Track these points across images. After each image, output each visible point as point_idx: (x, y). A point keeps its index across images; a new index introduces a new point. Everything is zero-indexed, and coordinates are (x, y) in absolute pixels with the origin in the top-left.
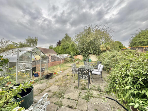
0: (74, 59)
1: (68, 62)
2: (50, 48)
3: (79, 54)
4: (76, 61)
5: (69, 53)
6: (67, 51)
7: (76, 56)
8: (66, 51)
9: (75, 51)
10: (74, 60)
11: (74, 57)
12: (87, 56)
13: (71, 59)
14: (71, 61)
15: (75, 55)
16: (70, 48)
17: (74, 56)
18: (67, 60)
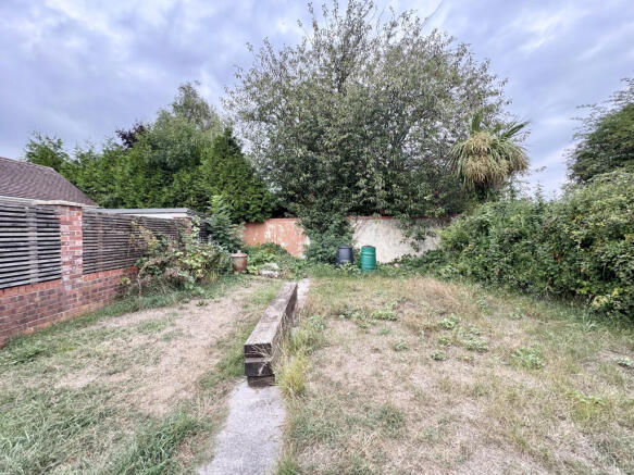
0: (235, 246)
1: (178, 284)
2: (30, 155)
3: (279, 213)
4: (259, 262)
5: (202, 204)
6: (182, 183)
7: (259, 222)
8: (176, 185)
9: (251, 189)
10: (239, 263)
11: (240, 232)
12: (342, 230)
13: (211, 254)
14: (209, 266)
15: (248, 221)
16: (205, 162)
17: (237, 221)
18: (163, 265)
